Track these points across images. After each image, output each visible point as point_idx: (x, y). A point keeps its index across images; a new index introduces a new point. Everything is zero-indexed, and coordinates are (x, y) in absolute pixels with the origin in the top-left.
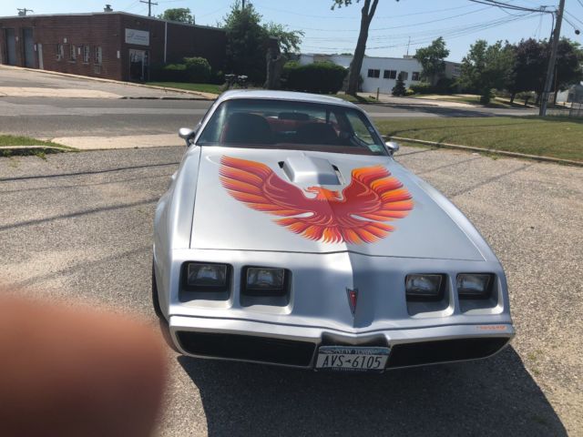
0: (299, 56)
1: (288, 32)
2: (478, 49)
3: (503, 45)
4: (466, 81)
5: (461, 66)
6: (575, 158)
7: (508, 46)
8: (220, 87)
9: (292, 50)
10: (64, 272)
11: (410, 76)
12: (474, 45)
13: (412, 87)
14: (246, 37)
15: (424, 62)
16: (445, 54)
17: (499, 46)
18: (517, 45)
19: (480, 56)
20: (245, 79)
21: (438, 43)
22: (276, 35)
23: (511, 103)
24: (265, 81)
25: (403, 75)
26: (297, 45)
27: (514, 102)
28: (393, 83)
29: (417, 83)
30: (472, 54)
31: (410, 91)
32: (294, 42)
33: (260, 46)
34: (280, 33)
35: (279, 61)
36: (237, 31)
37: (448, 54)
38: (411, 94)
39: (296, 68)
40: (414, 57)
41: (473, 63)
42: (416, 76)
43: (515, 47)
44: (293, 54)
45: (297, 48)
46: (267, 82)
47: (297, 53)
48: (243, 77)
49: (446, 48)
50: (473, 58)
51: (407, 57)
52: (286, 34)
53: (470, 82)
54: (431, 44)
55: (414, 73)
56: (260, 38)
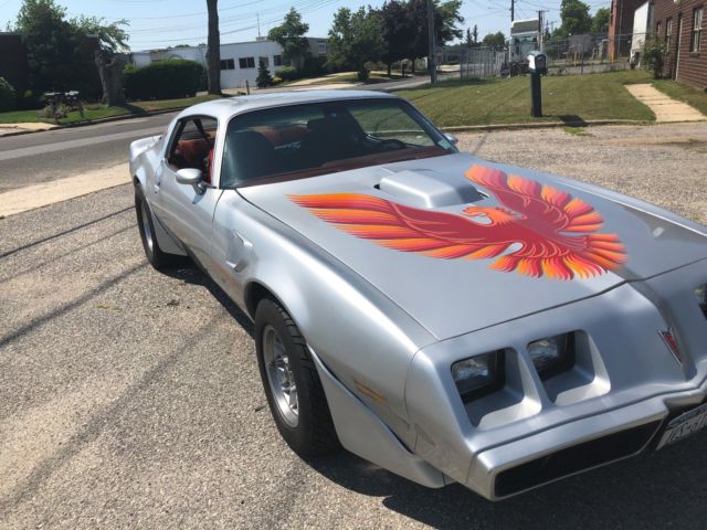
0: (131, 55)
1: (107, 26)
2: (343, 17)
3: (367, 11)
4: (338, 58)
5: (329, 40)
6: (521, 121)
7: (371, 11)
8: (39, 112)
9: (119, 49)
10: (82, 438)
11: (271, 61)
12: (337, 13)
13: (278, 74)
14: (54, 39)
15: (282, 42)
16: (304, 29)
17: (363, 12)
18: (381, 9)
19: (346, 27)
20: (75, 95)
21: (292, 18)
22: (92, 32)
23: (389, 75)
24: (102, 94)
25: (263, 62)
26: (124, 41)
27: (393, 74)
28: (254, 73)
29: (281, 69)
30: (337, 24)
31: (277, 79)
32: (119, 39)
33: (76, 49)
34: (96, 29)
35: (115, 65)
36: (38, 33)
37: (308, 28)
38: (279, 82)
39: (134, 71)
40: (269, 38)
41: (341, 35)
42: (278, 60)
43: (379, 12)
44: (122, 54)
45: (126, 47)
46: (105, 95)
47: (126, 52)
48: (72, 93)
49: (303, 21)
50: (339, 30)
51: (260, 39)
52: (104, 29)
53: (344, 58)
54: (284, 21)
55: (275, 57)
56: (72, 38)
